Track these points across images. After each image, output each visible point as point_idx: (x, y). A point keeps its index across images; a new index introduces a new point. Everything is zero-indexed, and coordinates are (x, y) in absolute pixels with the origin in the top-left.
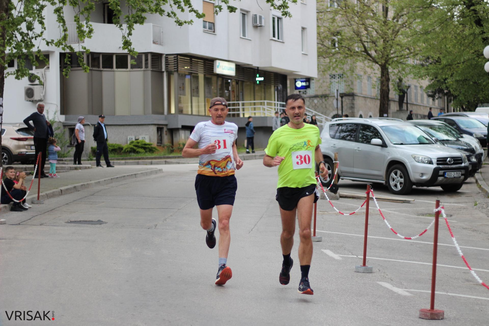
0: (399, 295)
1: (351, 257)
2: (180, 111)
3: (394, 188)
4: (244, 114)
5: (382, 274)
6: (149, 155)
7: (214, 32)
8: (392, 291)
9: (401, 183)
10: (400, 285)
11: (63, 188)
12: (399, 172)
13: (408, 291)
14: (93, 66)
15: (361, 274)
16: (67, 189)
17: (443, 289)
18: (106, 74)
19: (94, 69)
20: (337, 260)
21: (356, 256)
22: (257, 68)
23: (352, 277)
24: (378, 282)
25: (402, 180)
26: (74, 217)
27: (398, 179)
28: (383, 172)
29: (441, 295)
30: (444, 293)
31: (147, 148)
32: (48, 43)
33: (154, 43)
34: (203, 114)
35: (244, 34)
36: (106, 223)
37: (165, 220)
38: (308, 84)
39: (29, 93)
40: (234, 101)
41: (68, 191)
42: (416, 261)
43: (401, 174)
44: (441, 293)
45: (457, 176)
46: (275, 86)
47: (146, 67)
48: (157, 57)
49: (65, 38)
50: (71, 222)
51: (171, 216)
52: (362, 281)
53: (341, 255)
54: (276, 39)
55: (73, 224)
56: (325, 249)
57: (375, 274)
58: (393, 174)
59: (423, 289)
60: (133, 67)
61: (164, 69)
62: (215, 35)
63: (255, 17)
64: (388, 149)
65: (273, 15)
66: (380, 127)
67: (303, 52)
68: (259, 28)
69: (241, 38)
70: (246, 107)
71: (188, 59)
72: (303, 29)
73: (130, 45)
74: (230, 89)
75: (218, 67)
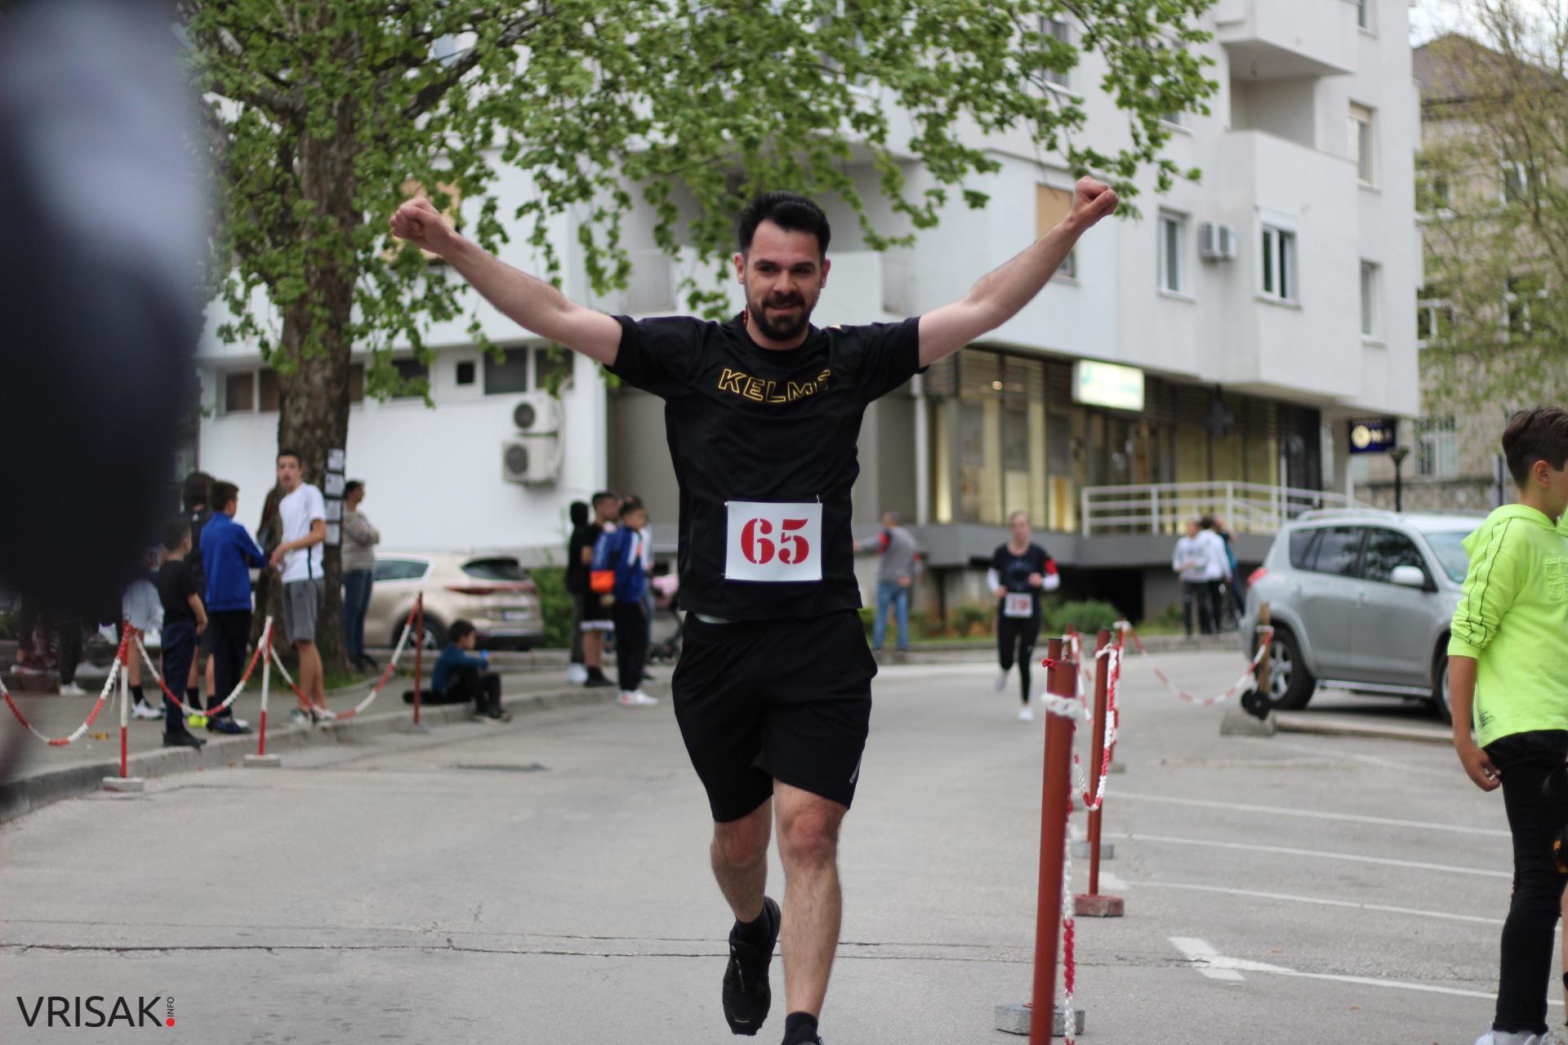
2: (967, 516)
7: (1073, 275)
22: (1214, 388)
26: (477, 758)
28: (1424, 665)
33: (888, 309)
34: (1039, 522)
35: (1173, 283)
36: (546, 770)
38: (1388, 435)
39: (516, 460)
40: (1139, 482)
46: (1279, 442)
50: (460, 767)
54: (1275, 296)
55: (458, 771)
61: (916, 389)
62: (1076, 285)
63: (1206, 233)
64: (1440, 598)
65: (1265, 224)
66: (1424, 536)
67: (1366, 338)
68: (1221, 266)
69: (1161, 295)
70: (1180, 502)
71: (992, 358)
72: (1369, 269)
73: (726, 307)
74: (1129, 447)
75: (1085, 381)
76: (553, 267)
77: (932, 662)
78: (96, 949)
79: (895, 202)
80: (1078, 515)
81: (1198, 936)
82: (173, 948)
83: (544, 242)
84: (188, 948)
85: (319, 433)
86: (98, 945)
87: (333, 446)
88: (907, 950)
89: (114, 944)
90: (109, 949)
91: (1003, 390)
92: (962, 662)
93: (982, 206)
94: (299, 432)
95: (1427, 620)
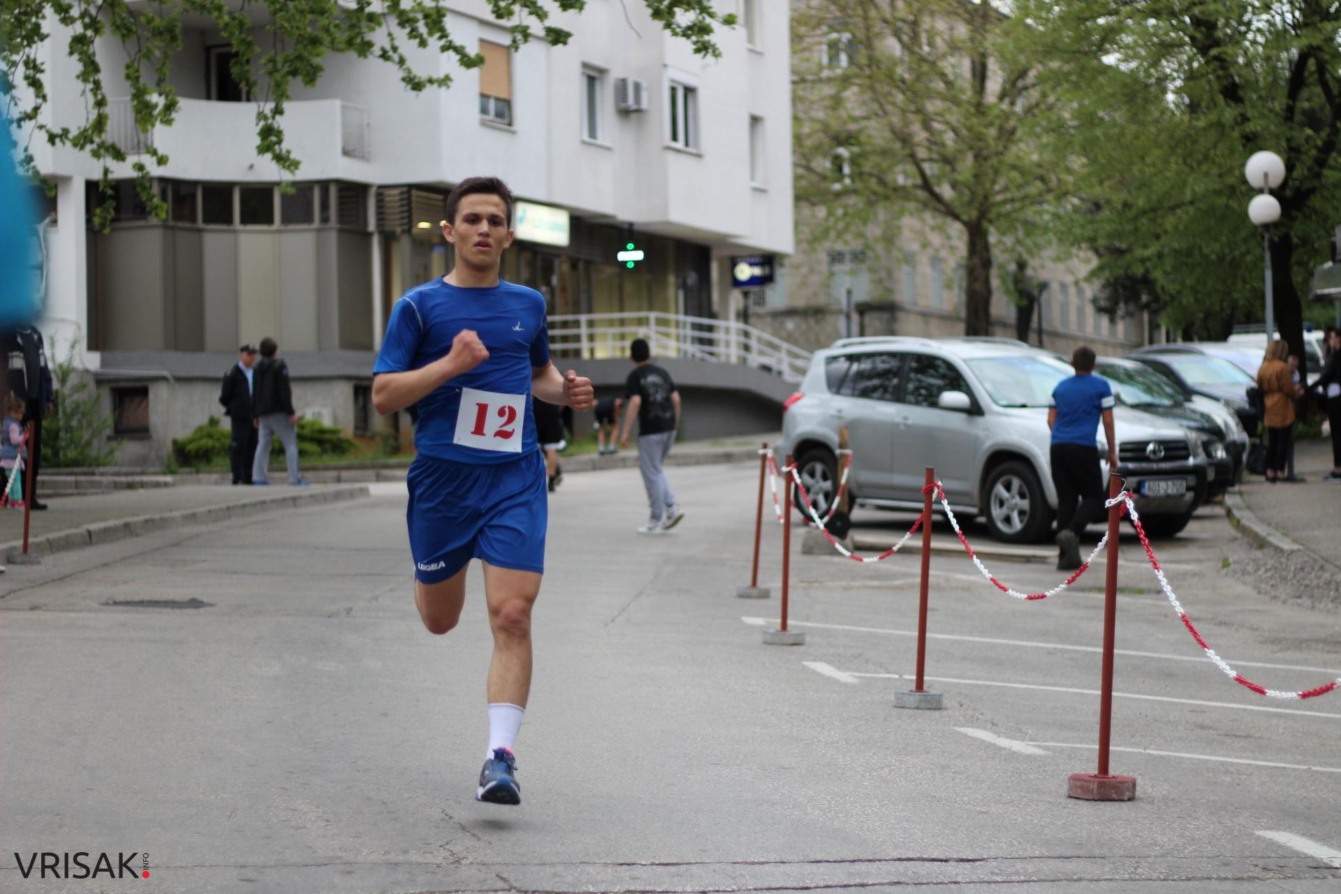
0: (1014, 753)
1: (885, 679)
3: (1002, 526)
4: (592, 351)
5: (968, 712)
6: (331, 460)
7: (510, 124)
8: (994, 745)
9: (1022, 513)
10: (1017, 732)
11: (94, 527)
12: (1016, 483)
13: (1039, 747)
14: (176, 217)
15: (910, 712)
16: (106, 531)
17: (1133, 743)
18: (215, 241)
19: (180, 224)
20: (846, 685)
21: (896, 676)
22: (626, 227)
23: (885, 719)
24: (957, 729)
25: (1025, 504)
26: (122, 592)
27: (1014, 501)
28: (971, 484)
29: (1130, 753)
30: (1135, 750)
31: (328, 443)
32: (52, 138)
33: (346, 153)
35: (592, 132)
36: (211, 605)
37: (376, 598)
38: (767, 271)
40: (565, 313)
41: (107, 535)
42: (1061, 686)
43: (1021, 487)
44: (1130, 750)
45: (1175, 491)
46: (677, 277)
47: (325, 220)
48: (353, 193)
49: (100, 124)
50: (115, 603)
51: (392, 590)
52: (914, 726)
53: (857, 674)
54: (680, 145)
55: (120, 608)
56: (815, 660)
57: (950, 712)
58: (1000, 489)
59: (1080, 743)
61: (372, 226)
62: (513, 133)
63: (622, 86)
64: (987, 420)
65: (673, 81)
66: (964, 361)
67: (755, 184)
68: (634, 116)
69: (584, 142)
70: (598, 330)
71: (436, 197)
72: (755, 120)
74: (555, 280)
75: (521, 220)
79: (442, 43)
95: (976, 441)
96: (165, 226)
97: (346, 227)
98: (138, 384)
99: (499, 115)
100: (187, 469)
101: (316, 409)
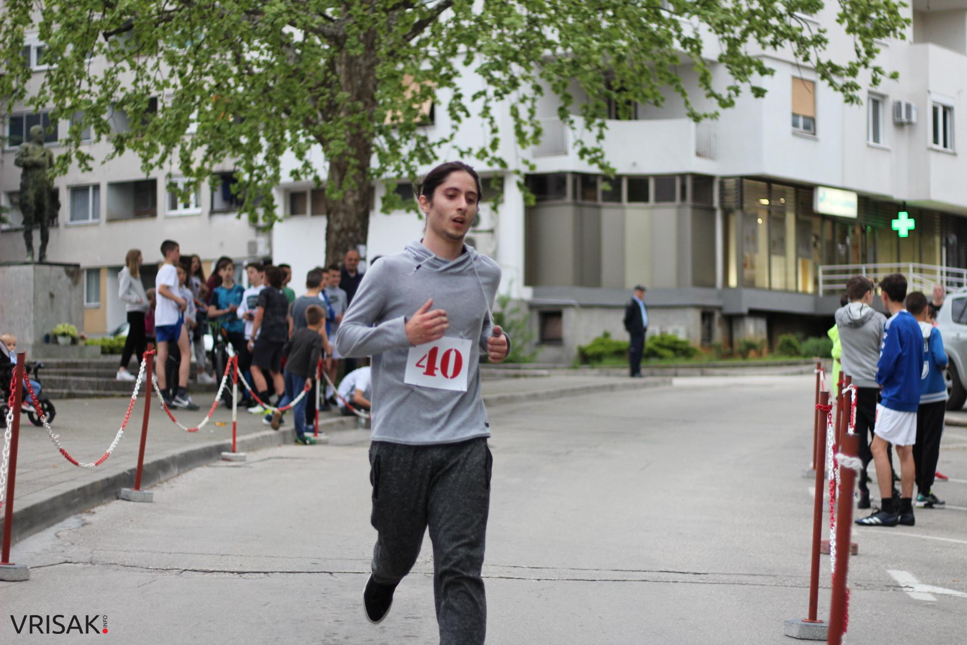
2: (747, 283)
6: (681, 361)
7: (814, 134)
14: (584, 197)
18: (609, 214)
22: (902, 204)
31: (680, 350)
32: (462, 154)
33: (698, 154)
34: (792, 287)
35: (876, 138)
40: (854, 263)
46: (941, 238)
47: (683, 196)
48: (702, 182)
54: (940, 147)
60: (660, 198)
61: (716, 203)
62: (816, 140)
63: (898, 106)
65: (934, 102)
68: (906, 128)
69: (869, 146)
70: (879, 275)
71: (763, 185)
73: (602, 157)
74: (848, 241)
75: (821, 200)
76: (495, 131)
77: (726, 375)
78: (225, 572)
79: (708, 92)
80: (816, 282)
81: (905, 569)
82: (272, 572)
83: (488, 115)
84: (281, 572)
85: (351, 235)
86: (226, 570)
87: (359, 242)
88: (725, 578)
89: (236, 569)
90: (232, 572)
91: (770, 205)
92: (743, 375)
93: (763, 96)
94: (338, 234)
96: (576, 204)
97: (699, 204)
98: (555, 309)
99: (806, 127)
100: (586, 366)
101: (675, 327)
